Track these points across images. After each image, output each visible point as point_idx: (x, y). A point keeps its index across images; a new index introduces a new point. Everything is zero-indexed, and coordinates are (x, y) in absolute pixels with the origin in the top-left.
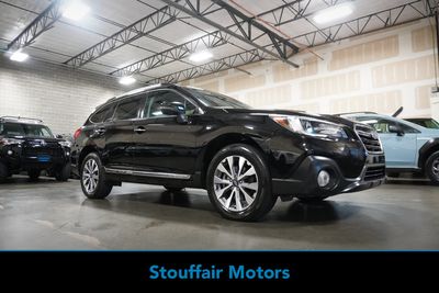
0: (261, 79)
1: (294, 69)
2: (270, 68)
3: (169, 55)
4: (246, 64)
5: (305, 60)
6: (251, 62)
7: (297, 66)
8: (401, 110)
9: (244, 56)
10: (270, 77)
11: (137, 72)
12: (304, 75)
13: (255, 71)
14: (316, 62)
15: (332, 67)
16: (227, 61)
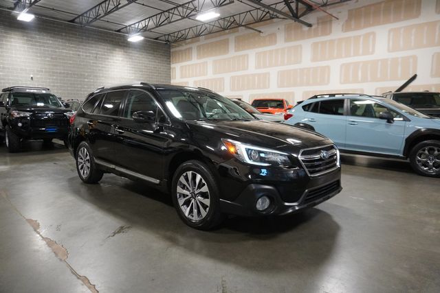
0: (272, 38)
1: (306, 28)
2: (282, 27)
3: (176, 12)
4: (256, 22)
5: (318, 19)
6: (261, 20)
7: (310, 25)
8: (414, 77)
9: (254, 13)
10: (281, 37)
11: (145, 29)
12: (316, 35)
13: (266, 29)
14: (331, 21)
15: (347, 28)
16: (237, 18)
